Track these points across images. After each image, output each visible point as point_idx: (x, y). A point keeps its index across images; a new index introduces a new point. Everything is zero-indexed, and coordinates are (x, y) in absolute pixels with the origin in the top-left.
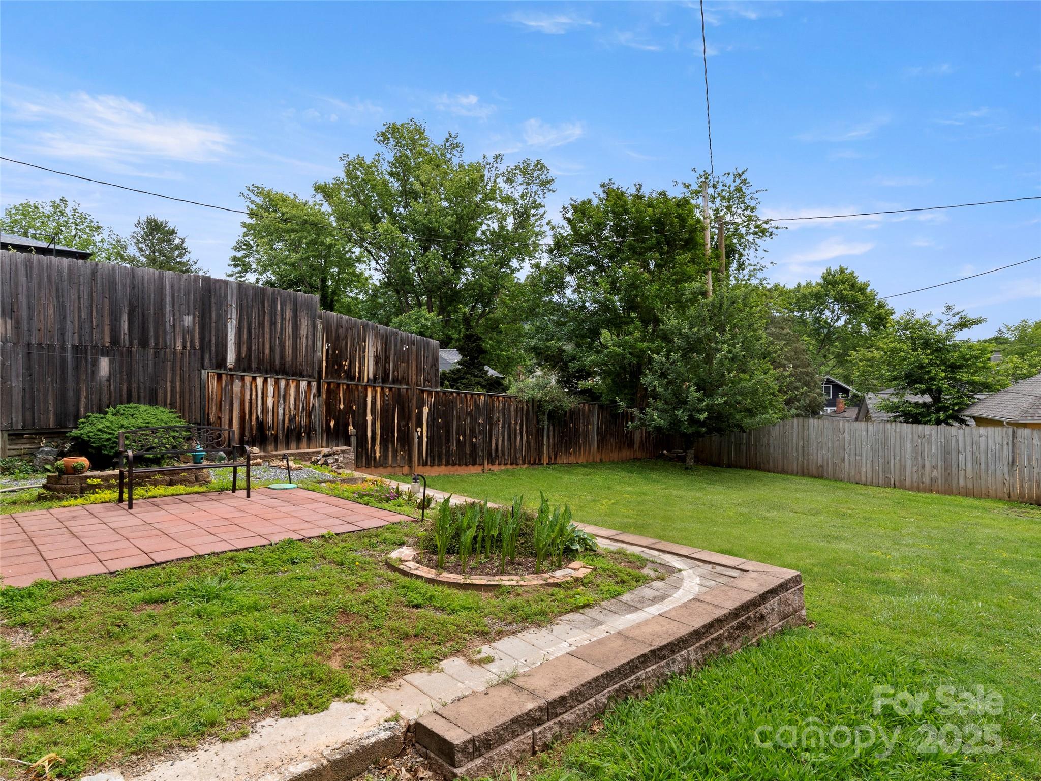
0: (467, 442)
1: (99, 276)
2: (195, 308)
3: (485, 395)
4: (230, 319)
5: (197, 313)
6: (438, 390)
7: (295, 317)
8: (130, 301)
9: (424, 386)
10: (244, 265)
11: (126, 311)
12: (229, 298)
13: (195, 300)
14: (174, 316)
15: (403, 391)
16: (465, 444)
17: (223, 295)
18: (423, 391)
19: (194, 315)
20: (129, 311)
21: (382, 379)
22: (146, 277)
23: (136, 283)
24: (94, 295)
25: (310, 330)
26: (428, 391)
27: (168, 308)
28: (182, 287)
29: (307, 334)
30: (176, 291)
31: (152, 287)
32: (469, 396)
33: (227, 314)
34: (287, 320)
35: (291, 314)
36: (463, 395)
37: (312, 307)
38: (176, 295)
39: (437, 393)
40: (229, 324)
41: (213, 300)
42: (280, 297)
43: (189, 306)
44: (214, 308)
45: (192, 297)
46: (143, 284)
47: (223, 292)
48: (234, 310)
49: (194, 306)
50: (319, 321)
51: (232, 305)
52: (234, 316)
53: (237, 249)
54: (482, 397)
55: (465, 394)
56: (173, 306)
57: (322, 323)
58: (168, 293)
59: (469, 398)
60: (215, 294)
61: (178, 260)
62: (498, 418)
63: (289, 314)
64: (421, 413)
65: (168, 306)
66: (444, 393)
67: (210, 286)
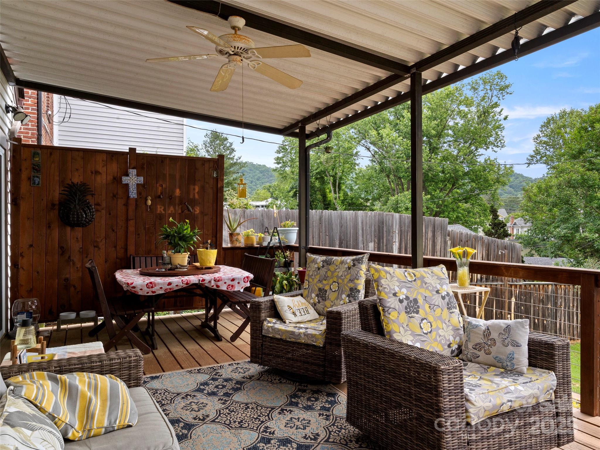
0: (540, 324)
1: (323, 220)
2: (375, 237)
3: (552, 285)
4: (395, 242)
5: (376, 240)
6: (521, 283)
7: (434, 236)
8: (340, 236)
9: (512, 282)
10: (283, 163)
11: (338, 244)
12: (394, 227)
13: (375, 231)
14: (363, 244)
15: (499, 287)
16: (539, 325)
17: (390, 225)
18: (511, 285)
19: (375, 241)
20: (339, 243)
21: (486, 278)
22: (348, 217)
23: (343, 222)
24: (321, 234)
25: (442, 245)
26: (514, 285)
27: (360, 238)
28: (368, 221)
29: (441, 249)
30: (364, 225)
31: (351, 224)
32: (541, 286)
33: (393, 239)
34: (429, 239)
35: (431, 234)
36: (537, 286)
37: (444, 228)
38: (364, 228)
39: (521, 285)
40: (394, 246)
41: (385, 229)
42: (425, 222)
43: (371, 236)
44: (385, 235)
45: (373, 229)
46: (347, 223)
47: (390, 222)
48: (397, 235)
49: (375, 235)
50: (448, 238)
51: (395, 232)
52: (397, 240)
53: (278, 152)
54: (550, 287)
55: (539, 285)
56: (363, 237)
57: (450, 239)
58: (360, 227)
59: (541, 288)
60: (386, 224)
61: (229, 156)
62: (561, 303)
63: (430, 234)
64: (510, 303)
65: (360, 237)
66: (525, 285)
67: (383, 219)
